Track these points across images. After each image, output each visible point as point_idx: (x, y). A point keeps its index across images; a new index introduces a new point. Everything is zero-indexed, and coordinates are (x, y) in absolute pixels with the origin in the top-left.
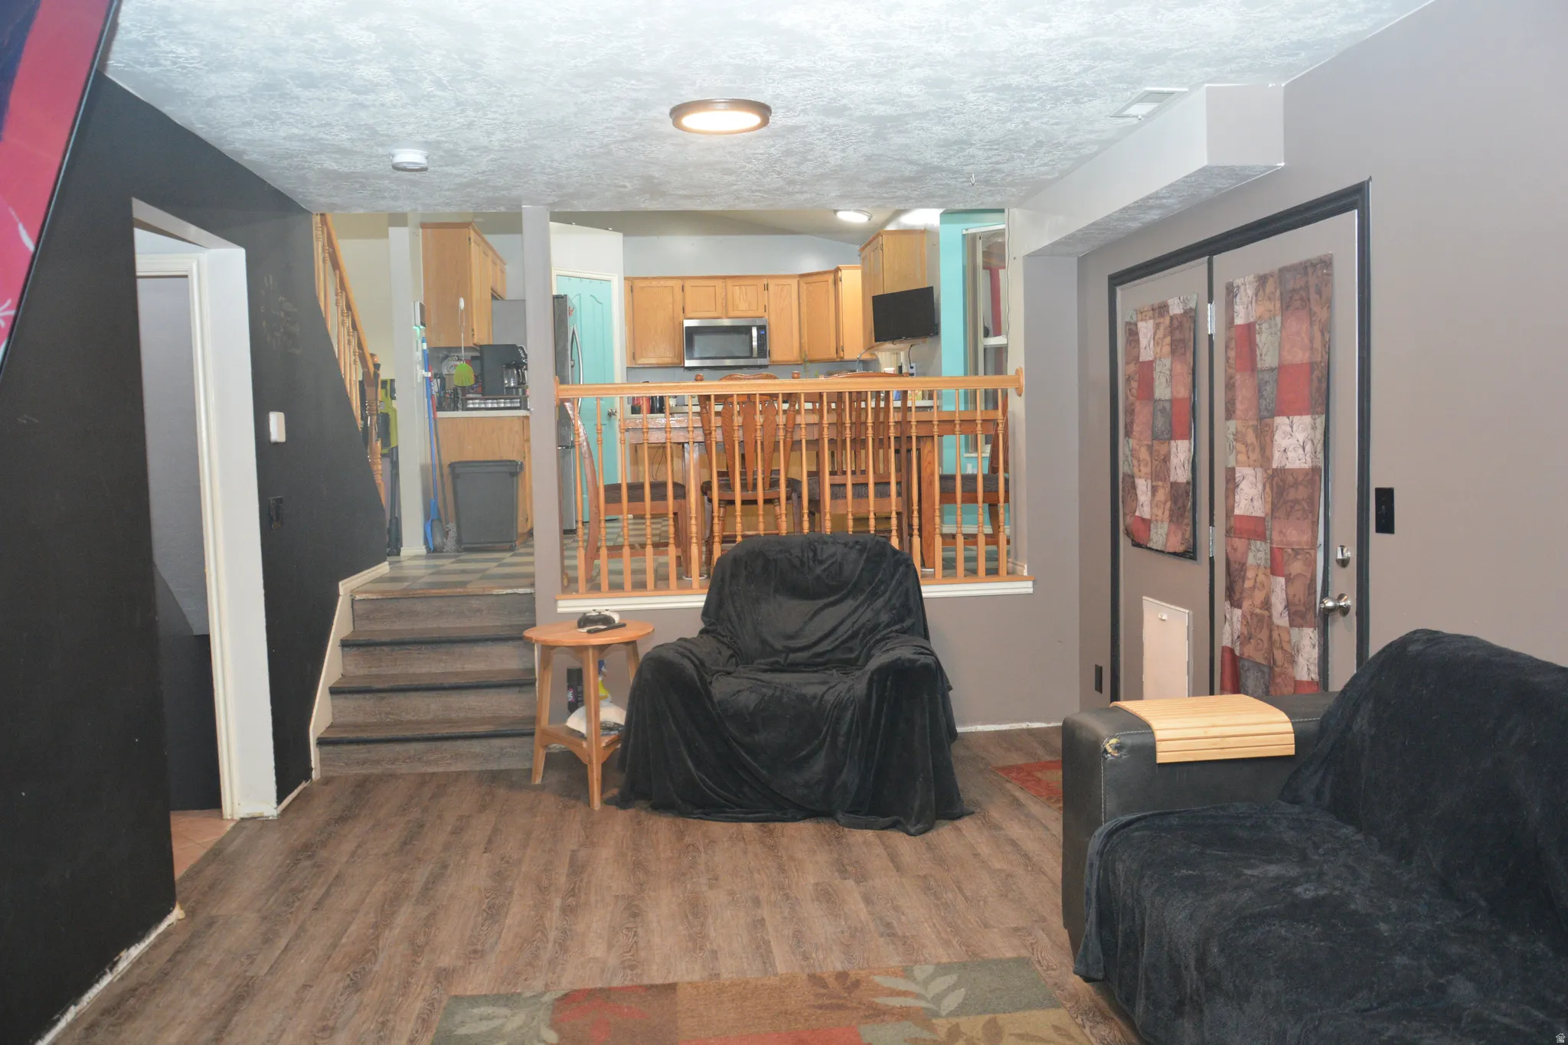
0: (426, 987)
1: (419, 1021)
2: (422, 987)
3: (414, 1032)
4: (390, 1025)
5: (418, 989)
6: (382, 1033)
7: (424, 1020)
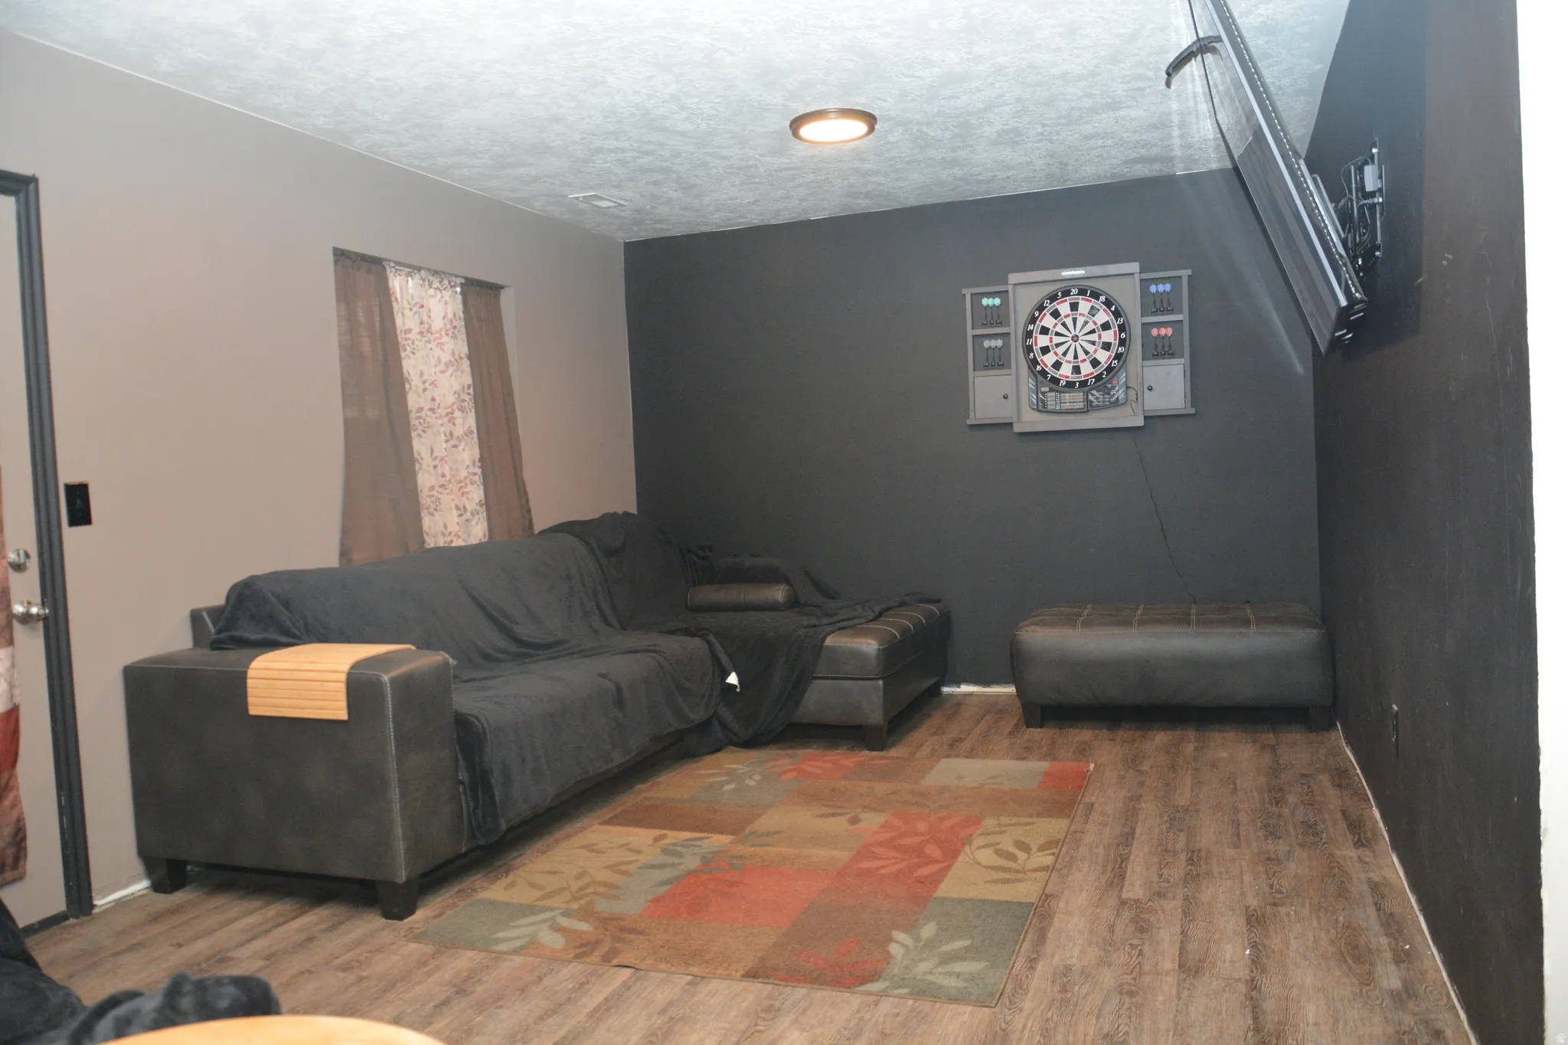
0: (1020, 1026)
1: (1025, 987)
2: (1025, 1027)
3: (1030, 977)
4: (1057, 988)
5: (1029, 1026)
6: (1065, 980)
7: (1021, 988)
